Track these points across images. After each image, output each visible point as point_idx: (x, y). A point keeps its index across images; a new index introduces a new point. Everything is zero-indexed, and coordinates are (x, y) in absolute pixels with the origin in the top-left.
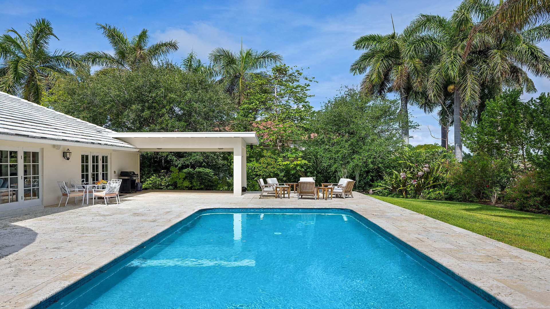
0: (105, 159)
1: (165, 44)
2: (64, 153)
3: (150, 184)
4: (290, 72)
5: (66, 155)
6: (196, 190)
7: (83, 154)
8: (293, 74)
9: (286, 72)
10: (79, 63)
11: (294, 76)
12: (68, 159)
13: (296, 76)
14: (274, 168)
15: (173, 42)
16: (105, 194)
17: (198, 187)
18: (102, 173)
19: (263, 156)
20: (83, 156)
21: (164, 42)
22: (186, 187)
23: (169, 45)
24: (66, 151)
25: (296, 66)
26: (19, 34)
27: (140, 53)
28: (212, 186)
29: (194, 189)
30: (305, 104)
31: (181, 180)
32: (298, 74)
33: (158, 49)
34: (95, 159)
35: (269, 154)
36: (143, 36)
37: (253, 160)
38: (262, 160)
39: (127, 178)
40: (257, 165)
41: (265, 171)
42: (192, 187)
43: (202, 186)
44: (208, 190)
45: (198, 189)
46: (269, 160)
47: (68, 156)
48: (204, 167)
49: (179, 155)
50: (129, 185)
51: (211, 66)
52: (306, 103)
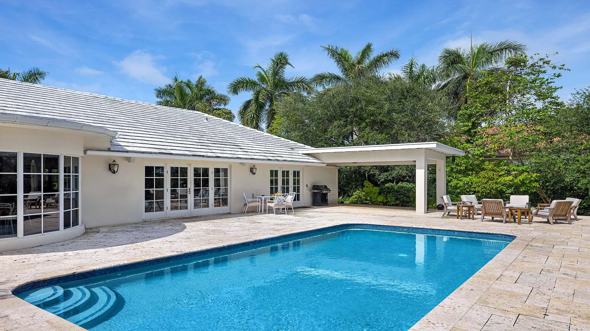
0: (296, 174)
1: (386, 54)
2: (251, 168)
3: (356, 198)
4: (530, 62)
5: (252, 170)
6: (390, 205)
7: (272, 169)
8: (537, 64)
9: (525, 62)
10: (308, 86)
11: (537, 66)
12: (254, 174)
13: (540, 66)
14: (496, 183)
15: (394, 51)
16: (274, 205)
17: (393, 203)
18: (293, 186)
19: (484, 169)
20: (272, 172)
21: (385, 53)
22: (380, 202)
23: (390, 55)
24: (253, 167)
25: (538, 54)
26: (262, 68)
27: (358, 67)
28: (408, 202)
29: (389, 205)
30: (553, 100)
31: (376, 195)
32: (544, 63)
33: (379, 61)
34: (286, 174)
35: (490, 167)
36: (368, 49)
37: (472, 174)
38: (483, 173)
39: (316, 191)
40: (475, 179)
41: (485, 187)
42: (387, 202)
43: (398, 202)
44: (405, 206)
45: (392, 205)
46: (491, 174)
47: (254, 171)
48: (407, 181)
49: (384, 169)
50: (319, 197)
51: (435, 69)
52: (553, 98)
